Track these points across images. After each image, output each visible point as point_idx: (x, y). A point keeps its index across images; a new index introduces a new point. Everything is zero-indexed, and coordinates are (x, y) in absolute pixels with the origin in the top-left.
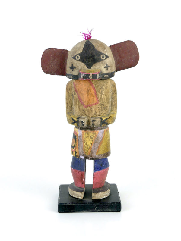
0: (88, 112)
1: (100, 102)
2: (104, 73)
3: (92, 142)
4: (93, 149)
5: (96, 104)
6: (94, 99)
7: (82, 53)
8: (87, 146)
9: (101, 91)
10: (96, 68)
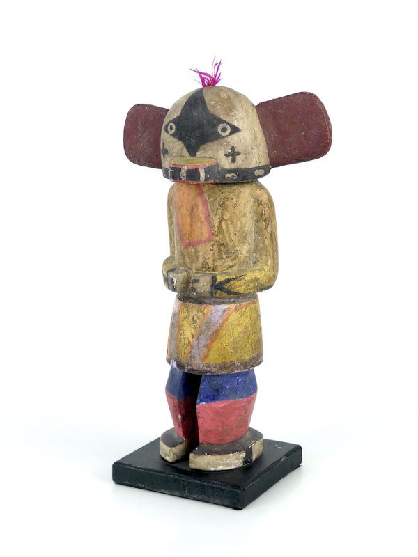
0: (189, 258)
1: (217, 238)
2: (225, 170)
3: (193, 331)
4: (195, 347)
5: (205, 242)
6: (201, 228)
7: (179, 117)
8: (185, 338)
9: (220, 211)
10: (206, 155)
